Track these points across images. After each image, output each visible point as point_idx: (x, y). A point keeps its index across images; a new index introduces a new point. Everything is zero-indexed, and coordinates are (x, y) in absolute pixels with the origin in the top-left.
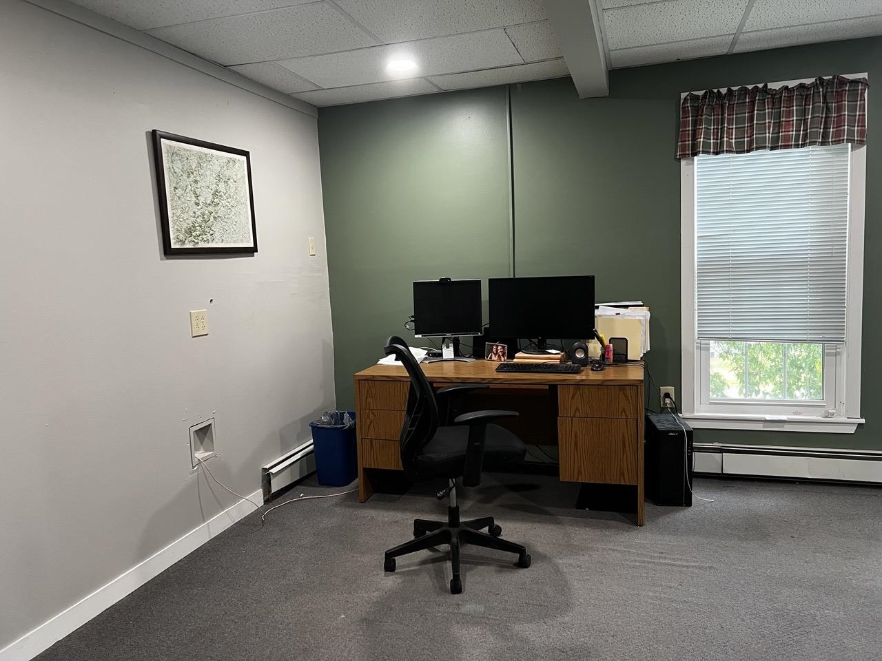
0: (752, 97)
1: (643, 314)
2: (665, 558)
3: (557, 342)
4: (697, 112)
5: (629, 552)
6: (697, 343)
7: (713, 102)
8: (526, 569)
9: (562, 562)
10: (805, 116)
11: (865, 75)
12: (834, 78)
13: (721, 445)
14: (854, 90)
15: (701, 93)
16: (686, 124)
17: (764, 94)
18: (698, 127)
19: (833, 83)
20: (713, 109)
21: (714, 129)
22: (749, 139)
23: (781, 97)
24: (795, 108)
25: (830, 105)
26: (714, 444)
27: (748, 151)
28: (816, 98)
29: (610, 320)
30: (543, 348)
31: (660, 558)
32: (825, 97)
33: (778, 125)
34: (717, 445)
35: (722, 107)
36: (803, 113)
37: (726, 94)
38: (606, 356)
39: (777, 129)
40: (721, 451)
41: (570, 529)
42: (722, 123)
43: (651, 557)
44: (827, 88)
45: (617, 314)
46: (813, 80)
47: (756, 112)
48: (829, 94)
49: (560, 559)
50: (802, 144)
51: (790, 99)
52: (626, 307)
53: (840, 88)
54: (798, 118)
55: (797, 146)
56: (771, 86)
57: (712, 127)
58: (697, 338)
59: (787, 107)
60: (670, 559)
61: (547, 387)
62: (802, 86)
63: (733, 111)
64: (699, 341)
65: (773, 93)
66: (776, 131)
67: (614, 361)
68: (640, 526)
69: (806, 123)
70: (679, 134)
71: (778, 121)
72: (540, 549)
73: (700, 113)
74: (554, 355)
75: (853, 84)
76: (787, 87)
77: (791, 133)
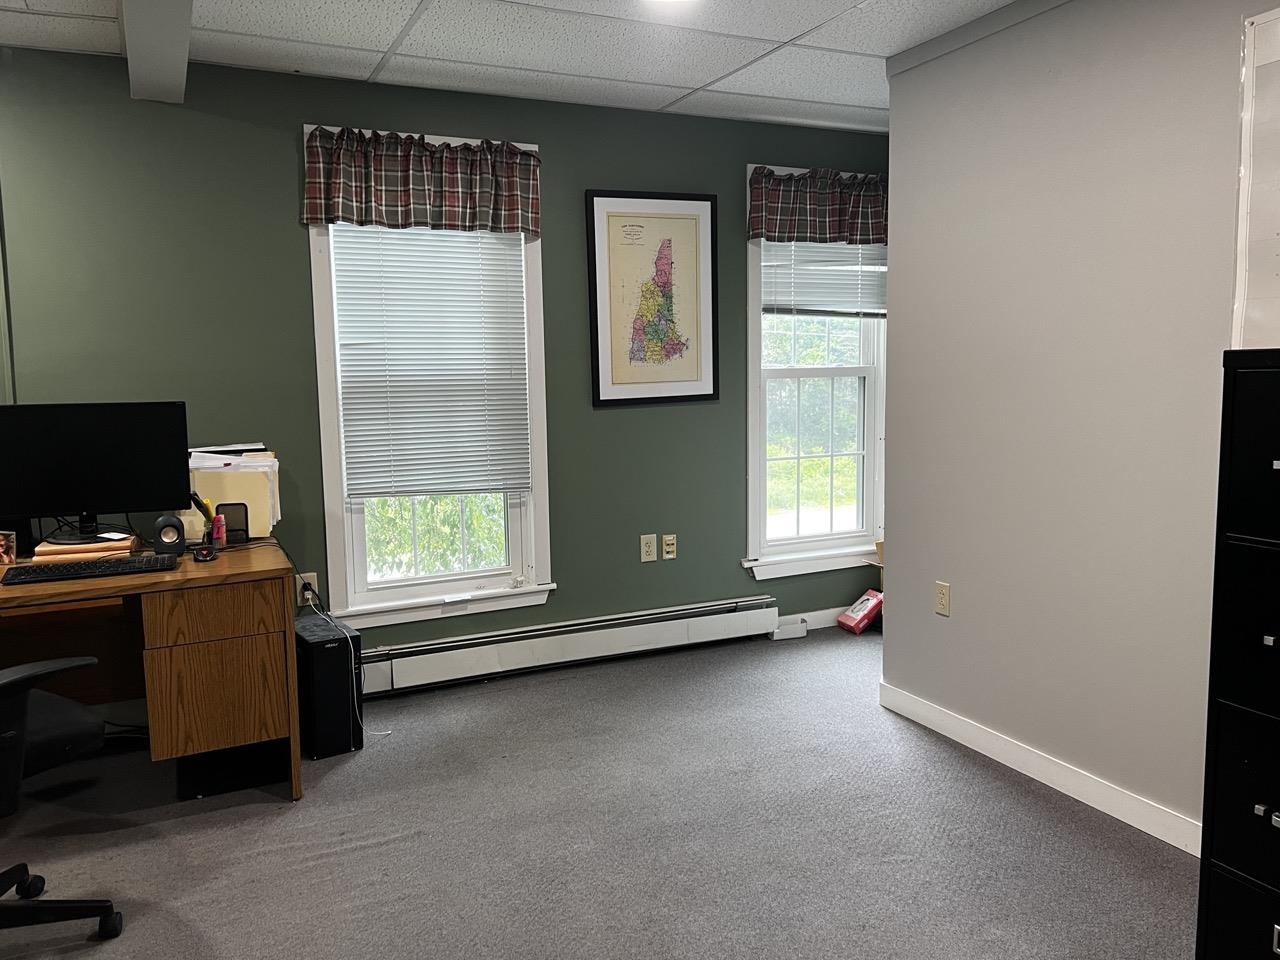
0: (405, 151)
1: (268, 463)
2: (351, 839)
3: (119, 518)
4: (331, 157)
5: (292, 848)
6: (347, 503)
7: (352, 147)
8: (116, 940)
9: (180, 904)
10: (471, 189)
11: (534, 148)
12: (503, 145)
13: (389, 648)
14: (526, 165)
15: (336, 130)
16: (314, 173)
17: (421, 149)
18: (333, 180)
19: (502, 150)
20: (353, 156)
21: (356, 187)
22: (403, 209)
23: (442, 157)
24: (459, 175)
25: (500, 179)
26: (379, 649)
27: (404, 226)
28: (484, 166)
29: (215, 476)
30: (92, 532)
31: (343, 842)
32: (493, 167)
33: (440, 195)
34: (383, 649)
35: (366, 156)
36: (469, 184)
37: (370, 138)
38: (215, 536)
39: (438, 200)
40: (389, 657)
41: (178, 840)
42: (367, 180)
43: (329, 845)
44: (496, 156)
45: (226, 465)
46: (479, 142)
47: (411, 172)
48: (498, 164)
49: (175, 899)
50: (469, 226)
51: (453, 163)
52: (239, 452)
53: (511, 158)
54: (465, 190)
55: (464, 228)
56: (428, 139)
57: (354, 184)
58: (346, 495)
59: (450, 173)
60: (358, 839)
61: (120, 601)
62: (466, 147)
63: (381, 165)
64: (348, 500)
65: (432, 151)
66: (438, 204)
67: (228, 542)
68: (296, 800)
69: (473, 199)
70: (305, 188)
71: (439, 189)
72: (133, 894)
73: (335, 160)
74: (116, 543)
75: (525, 157)
76: (449, 145)
77: (457, 209)
